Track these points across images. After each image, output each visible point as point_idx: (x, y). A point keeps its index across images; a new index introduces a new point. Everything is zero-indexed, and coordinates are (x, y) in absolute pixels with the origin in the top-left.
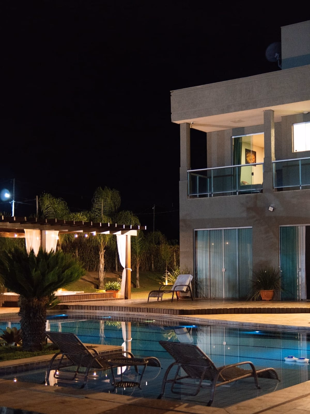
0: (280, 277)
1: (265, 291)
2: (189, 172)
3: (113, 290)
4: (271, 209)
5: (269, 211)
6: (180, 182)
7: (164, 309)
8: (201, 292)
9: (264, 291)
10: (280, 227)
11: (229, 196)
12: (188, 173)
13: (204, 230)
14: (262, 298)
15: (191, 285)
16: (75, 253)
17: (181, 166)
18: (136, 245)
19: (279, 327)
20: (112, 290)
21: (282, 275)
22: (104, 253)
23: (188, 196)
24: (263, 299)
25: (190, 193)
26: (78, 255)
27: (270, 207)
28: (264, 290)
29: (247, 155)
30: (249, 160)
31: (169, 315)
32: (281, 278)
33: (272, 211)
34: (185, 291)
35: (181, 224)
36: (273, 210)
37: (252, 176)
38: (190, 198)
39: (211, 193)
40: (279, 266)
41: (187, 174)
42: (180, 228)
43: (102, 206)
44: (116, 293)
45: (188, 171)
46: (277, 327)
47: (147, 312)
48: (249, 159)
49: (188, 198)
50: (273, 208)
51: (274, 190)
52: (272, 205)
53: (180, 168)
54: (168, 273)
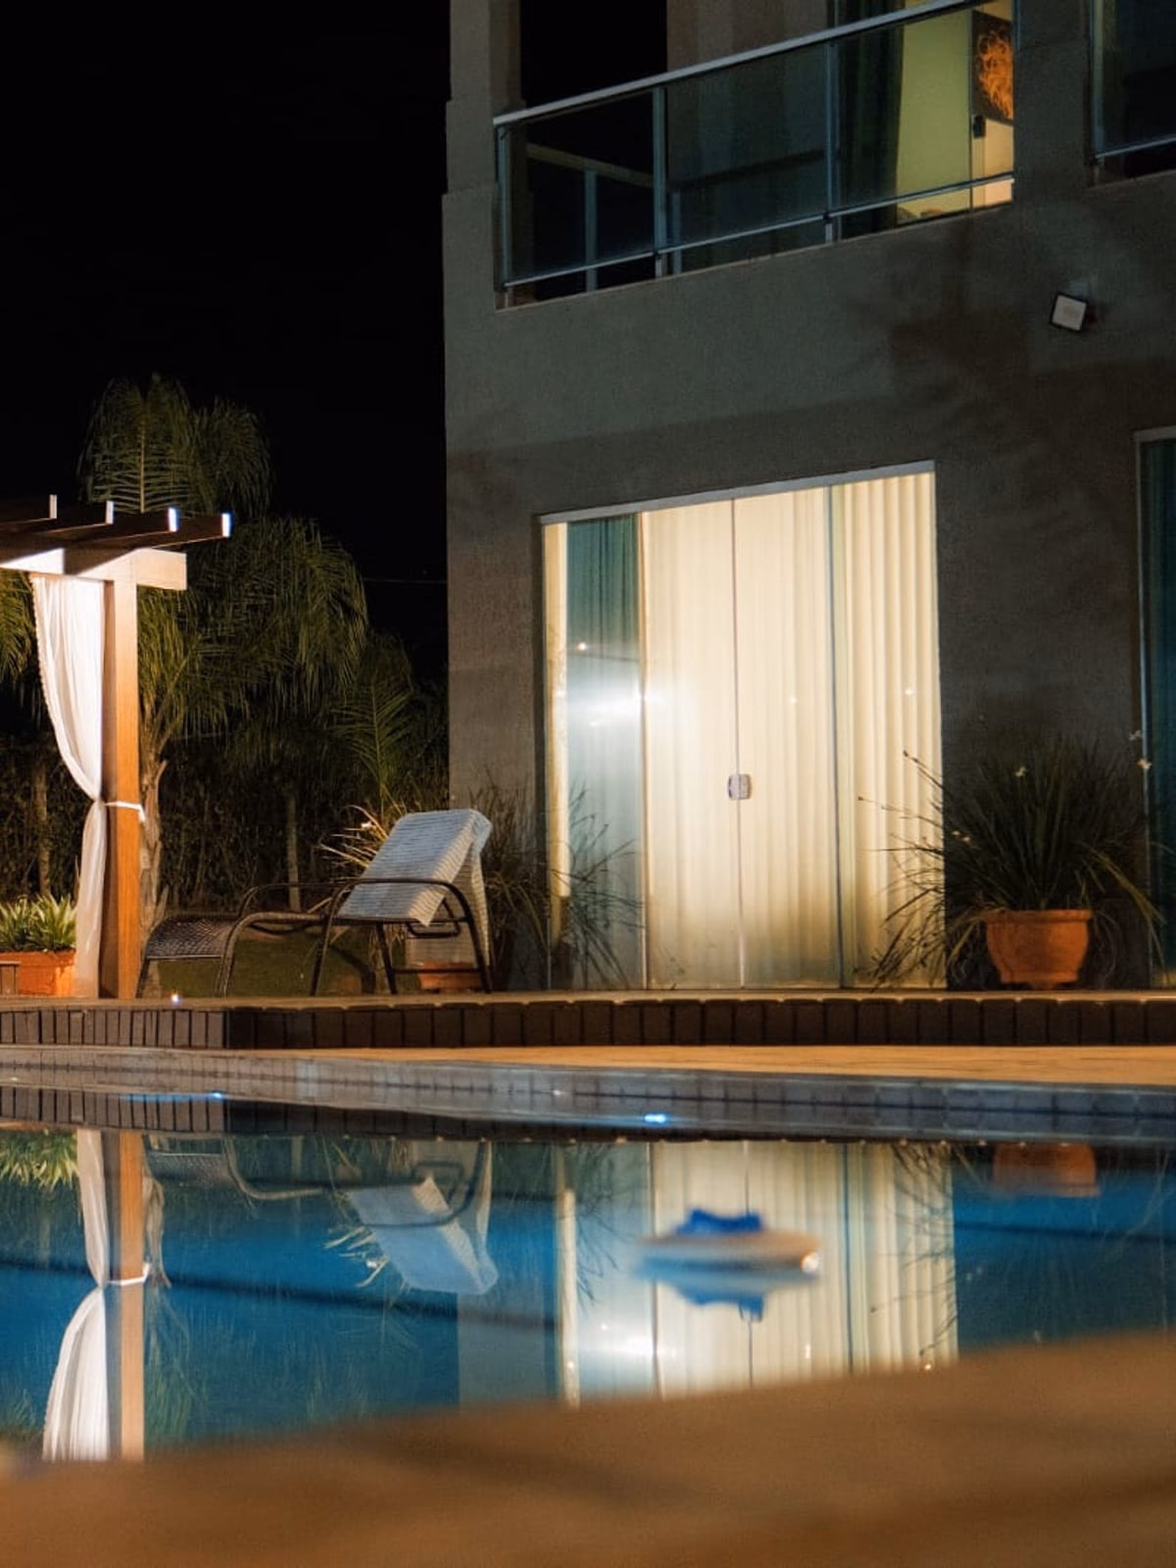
0: (1147, 812)
1: (1019, 914)
2: (504, 125)
3: (37, 946)
4: (1069, 313)
5: (1059, 327)
6: (448, 202)
7: (132, 1012)
8: (591, 948)
9: (1011, 920)
10: (1145, 446)
11: (768, 257)
12: (501, 131)
13: (607, 520)
14: (1001, 967)
15: (478, 884)
16: (28, 794)
17: (453, 95)
18: (372, 736)
19: (885, 1099)
20: (31, 949)
21: (1158, 801)
22: (157, 782)
23: (500, 289)
24: (1005, 978)
25: (517, 271)
26: (49, 810)
27: (1062, 302)
28: (1014, 907)
29: (986, 58)
30: (999, 88)
31: (145, 1051)
32: (1153, 823)
33: (1076, 324)
34: (426, 921)
35: (456, 484)
36: (1089, 318)
37: (976, 142)
38: (515, 303)
39: (650, 254)
40: (1139, 727)
41: (491, 144)
42: (454, 513)
43: (138, 496)
44: (58, 970)
45: (498, 121)
46: (870, 1098)
47: (41, 1041)
48: (996, 83)
49: (500, 306)
50: (1081, 307)
51: (1097, 171)
52: (1079, 287)
53: (449, 105)
54: (367, 820)
